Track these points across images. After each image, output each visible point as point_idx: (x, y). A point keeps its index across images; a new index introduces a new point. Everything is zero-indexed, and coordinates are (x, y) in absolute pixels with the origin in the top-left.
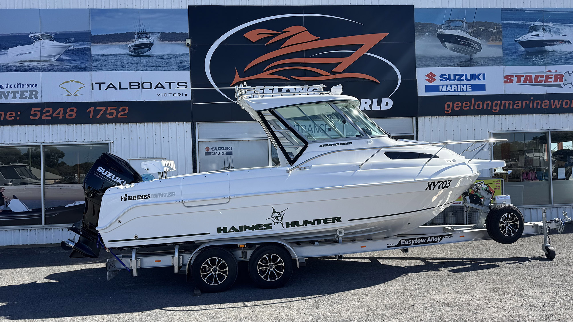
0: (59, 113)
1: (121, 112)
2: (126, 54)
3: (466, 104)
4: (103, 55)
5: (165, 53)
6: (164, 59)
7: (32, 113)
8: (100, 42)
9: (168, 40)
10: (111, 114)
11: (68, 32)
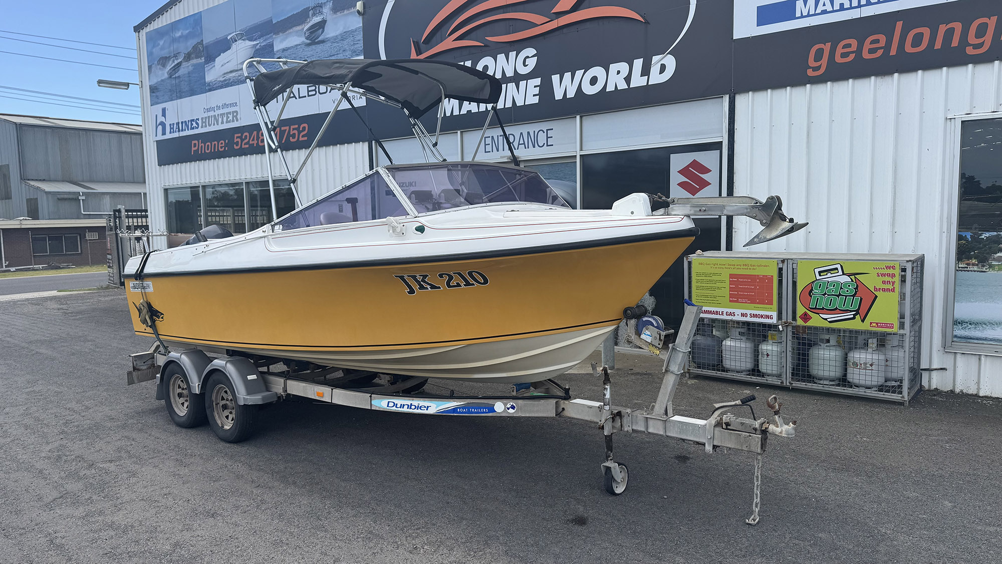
0: (253, 140)
1: (302, 131)
2: (303, 43)
3: (877, 41)
4: (284, 50)
5: (338, 33)
6: (337, 42)
7: (235, 141)
8: (279, 32)
9: (340, 10)
10: (294, 135)
11: (254, 24)
